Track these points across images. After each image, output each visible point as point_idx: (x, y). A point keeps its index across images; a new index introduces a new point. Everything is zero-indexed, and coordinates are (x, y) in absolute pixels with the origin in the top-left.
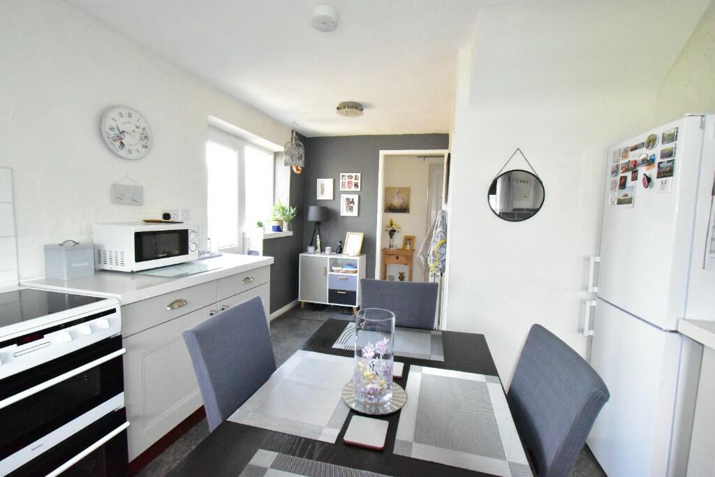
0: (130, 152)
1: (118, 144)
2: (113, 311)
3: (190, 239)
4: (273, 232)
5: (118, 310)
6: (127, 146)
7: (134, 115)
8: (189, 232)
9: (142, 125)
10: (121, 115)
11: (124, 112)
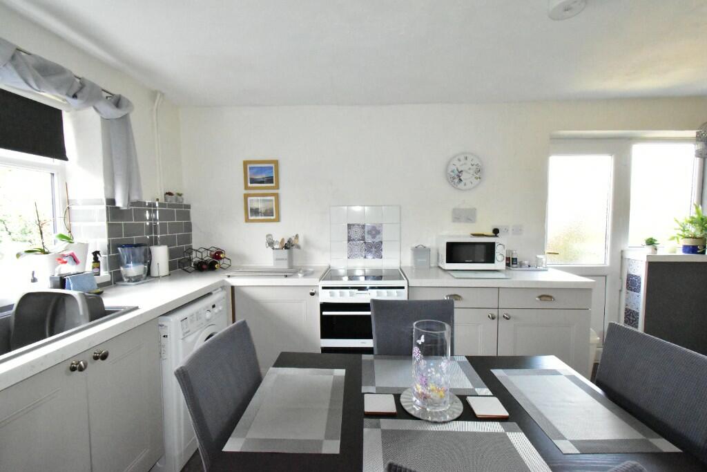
0: (465, 185)
1: (457, 180)
2: (403, 288)
3: (496, 251)
4: (684, 254)
5: (406, 287)
6: (464, 181)
7: (470, 158)
8: (496, 245)
9: (475, 162)
10: (459, 160)
11: (462, 158)
